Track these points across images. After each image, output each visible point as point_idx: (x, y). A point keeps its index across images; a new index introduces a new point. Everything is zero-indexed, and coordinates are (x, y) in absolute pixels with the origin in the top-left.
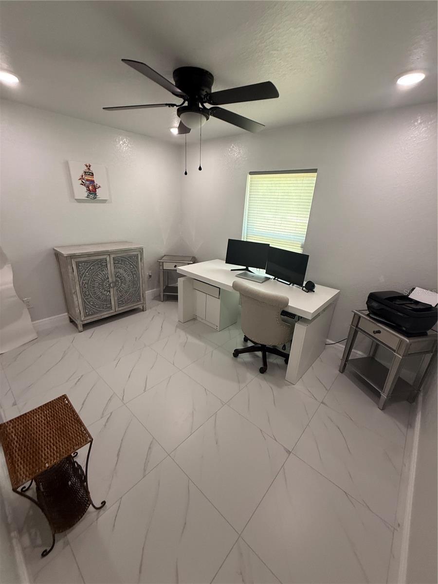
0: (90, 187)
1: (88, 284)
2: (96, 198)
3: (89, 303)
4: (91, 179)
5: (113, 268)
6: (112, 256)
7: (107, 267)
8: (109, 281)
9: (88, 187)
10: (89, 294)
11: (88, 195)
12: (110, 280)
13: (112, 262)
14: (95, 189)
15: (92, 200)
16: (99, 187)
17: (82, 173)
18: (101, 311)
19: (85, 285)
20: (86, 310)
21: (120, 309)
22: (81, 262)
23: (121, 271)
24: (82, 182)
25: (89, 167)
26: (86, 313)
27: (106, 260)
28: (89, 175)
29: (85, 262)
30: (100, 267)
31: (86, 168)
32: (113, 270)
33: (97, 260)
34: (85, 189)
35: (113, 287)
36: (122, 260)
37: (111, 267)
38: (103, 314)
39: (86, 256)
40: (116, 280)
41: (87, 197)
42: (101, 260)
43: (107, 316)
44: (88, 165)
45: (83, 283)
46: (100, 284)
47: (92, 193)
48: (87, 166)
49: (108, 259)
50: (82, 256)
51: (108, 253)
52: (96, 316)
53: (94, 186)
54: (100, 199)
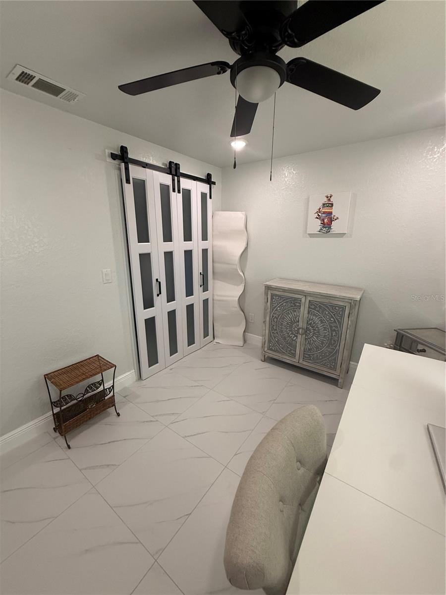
0: (326, 221)
1: (277, 319)
2: (329, 232)
3: (275, 337)
4: (329, 210)
5: (306, 312)
6: (309, 298)
7: (300, 309)
8: (298, 325)
9: (323, 220)
10: (276, 330)
11: (321, 229)
12: (301, 324)
13: (307, 305)
14: (331, 221)
15: (326, 235)
16: (337, 218)
17: (320, 205)
18: (284, 353)
19: (274, 319)
20: (270, 343)
21: (305, 363)
22: (276, 295)
23: (316, 319)
24: (318, 215)
25: (329, 198)
26: (270, 346)
27: (301, 301)
28: (327, 206)
29: (279, 296)
30: (292, 306)
31: (326, 199)
32: (306, 315)
33: (292, 298)
34: (319, 222)
35: (302, 335)
36: (320, 306)
37: (304, 311)
38: (285, 357)
39: (281, 290)
40: (307, 328)
41: (319, 231)
42: (296, 299)
43: (288, 361)
44: (329, 196)
45: (273, 316)
46: (288, 324)
47: (326, 226)
48: (327, 197)
49: (303, 300)
50: (277, 290)
51: (305, 294)
52: (278, 354)
53: (331, 218)
54: (334, 232)
